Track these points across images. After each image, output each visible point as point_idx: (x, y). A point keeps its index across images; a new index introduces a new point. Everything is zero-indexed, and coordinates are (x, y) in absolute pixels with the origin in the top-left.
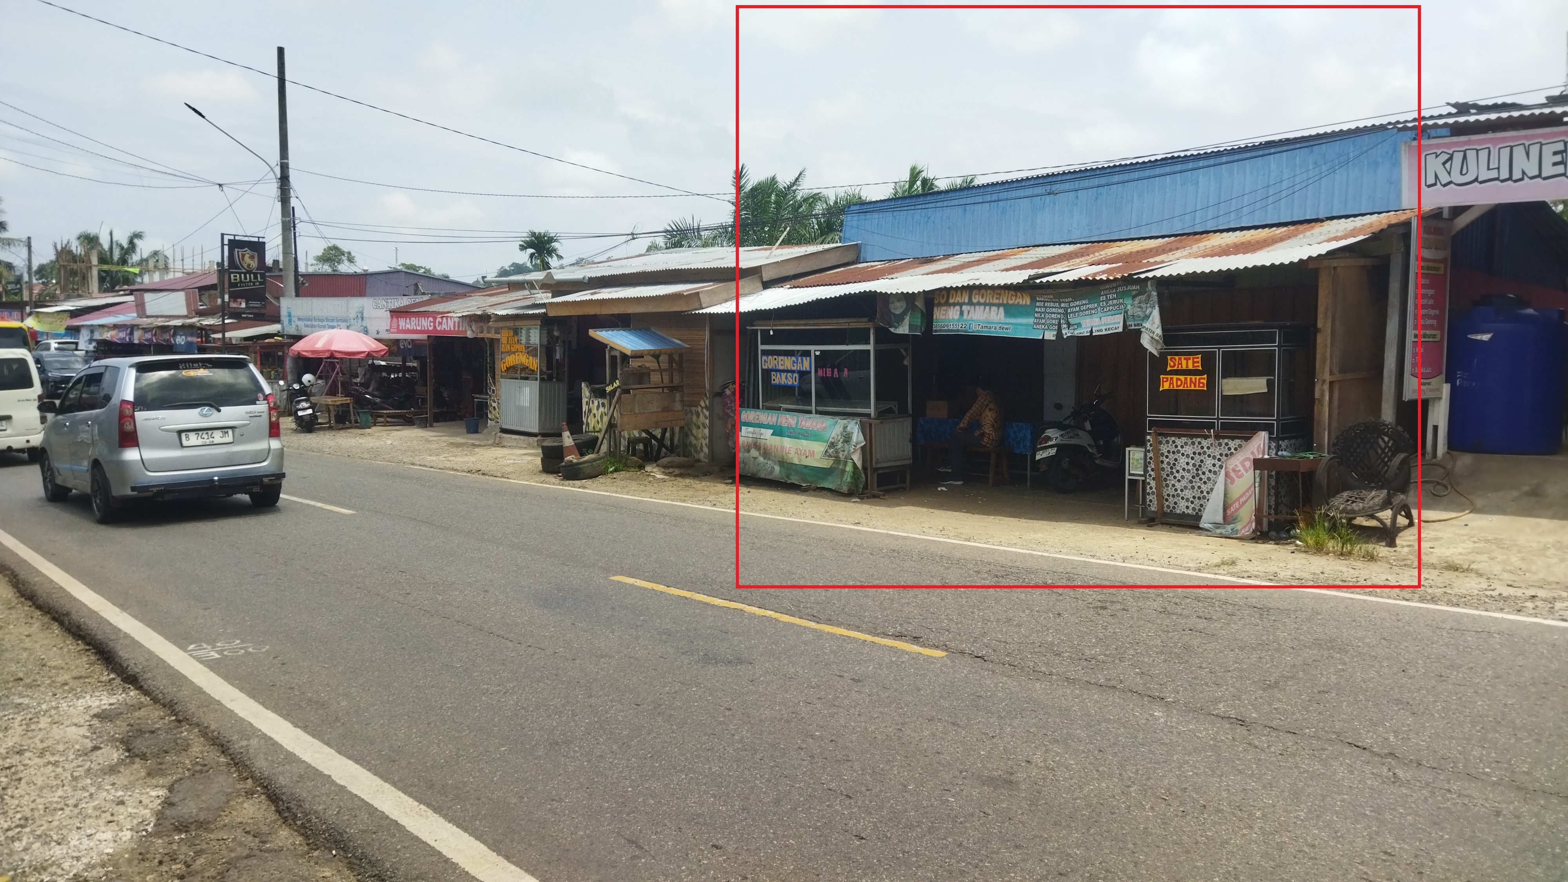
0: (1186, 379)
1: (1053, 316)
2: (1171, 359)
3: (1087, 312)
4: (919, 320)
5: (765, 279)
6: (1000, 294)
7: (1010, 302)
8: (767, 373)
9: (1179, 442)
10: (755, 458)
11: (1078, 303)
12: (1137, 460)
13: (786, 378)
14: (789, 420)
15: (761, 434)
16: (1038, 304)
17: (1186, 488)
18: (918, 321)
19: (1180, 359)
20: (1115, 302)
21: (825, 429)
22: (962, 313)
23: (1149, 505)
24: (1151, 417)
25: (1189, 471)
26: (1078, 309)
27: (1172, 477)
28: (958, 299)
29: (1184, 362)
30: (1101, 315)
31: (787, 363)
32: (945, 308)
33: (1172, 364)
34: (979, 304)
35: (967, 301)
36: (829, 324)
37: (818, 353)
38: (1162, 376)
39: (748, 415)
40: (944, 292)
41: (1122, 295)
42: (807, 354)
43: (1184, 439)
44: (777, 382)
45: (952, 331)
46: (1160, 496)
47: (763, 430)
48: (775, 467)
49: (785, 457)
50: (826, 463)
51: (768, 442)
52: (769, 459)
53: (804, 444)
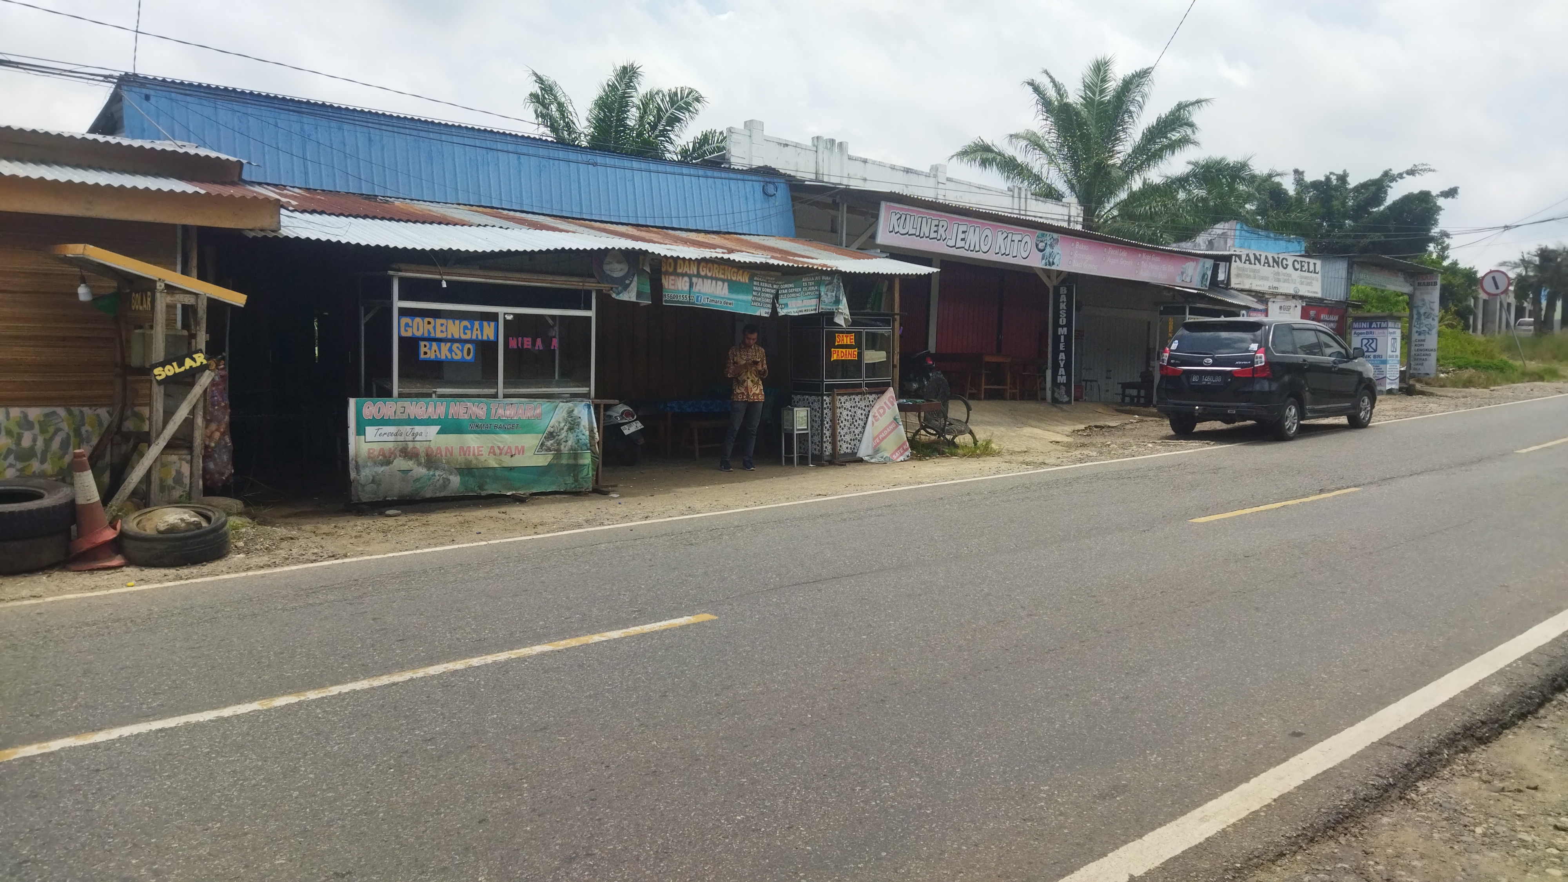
0: (846, 352)
1: (767, 295)
2: (837, 337)
3: (793, 295)
6: (725, 270)
7: (734, 279)
8: (411, 343)
10: (406, 472)
11: (786, 286)
12: (802, 418)
13: (449, 350)
15: (416, 435)
18: (647, 289)
19: (843, 336)
20: (813, 288)
22: (691, 285)
24: (827, 381)
26: (786, 291)
29: (845, 339)
30: (803, 298)
31: (453, 328)
32: (673, 278)
33: (838, 340)
34: (706, 277)
35: (696, 273)
37: (510, 318)
38: (832, 350)
40: (672, 261)
41: (818, 283)
42: (493, 317)
44: (431, 356)
45: (683, 302)
47: (418, 429)
48: (452, 478)
49: (474, 462)
50: (543, 460)
51: (432, 445)
52: (437, 469)
53: (507, 439)
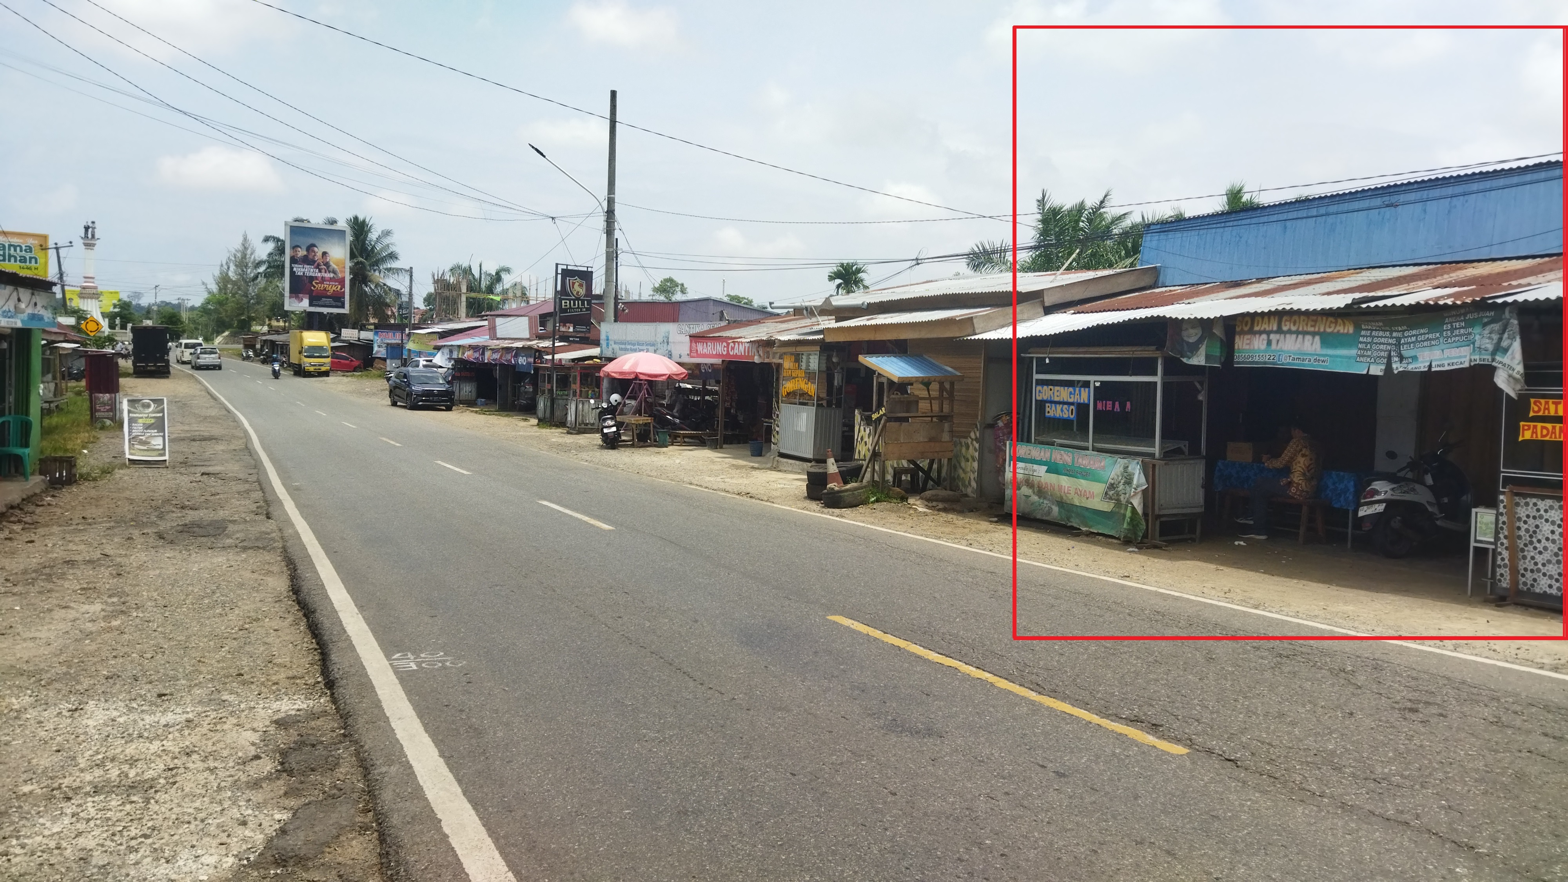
0: (1554, 428)
1: (1382, 347)
2: (1535, 403)
3: (1425, 344)
4: (1218, 350)
5: (1047, 304)
6: (1316, 321)
7: (1329, 330)
8: (1041, 404)
9: (1542, 505)
10: (1027, 497)
11: (1414, 332)
12: (1487, 524)
13: (1062, 410)
14: (1064, 456)
15: (1034, 471)
16: (1363, 333)
17: (1549, 562)
18: (1217, 352)
19: (1547, 403)
20: (1462, 331)
21: (1104, 468)
22: (1269, 343)
23: (1500, 581)
24: (1505, 472)
25: (1554, 542)
26: (1414, 339)
27: (1531, 548)
28: (1265, 326)
29: (1552, 408)
30: (1444, 346)
31: (1064, 394)
32: (1249, 337)
33: (1536, 409)
34: (1290, 332)
35: (1275, 328)
36: (1110, 352)
37: (1098, 384)
38: (1522, 423)
39: (1023, 449)
40: (1248, 319)
41: (1470, 324)
42: (1086, 384)
43: (1549, 502)
44: (1051, 414)
45: (1257, 363)
46: (1514, 571)
47: (1035, 467)
48: (1053, 507)
49: (1064, 498)
50: (1107, 507)
51: (1042, 480)
52: (1045, 498)
53: (1083, 484)
